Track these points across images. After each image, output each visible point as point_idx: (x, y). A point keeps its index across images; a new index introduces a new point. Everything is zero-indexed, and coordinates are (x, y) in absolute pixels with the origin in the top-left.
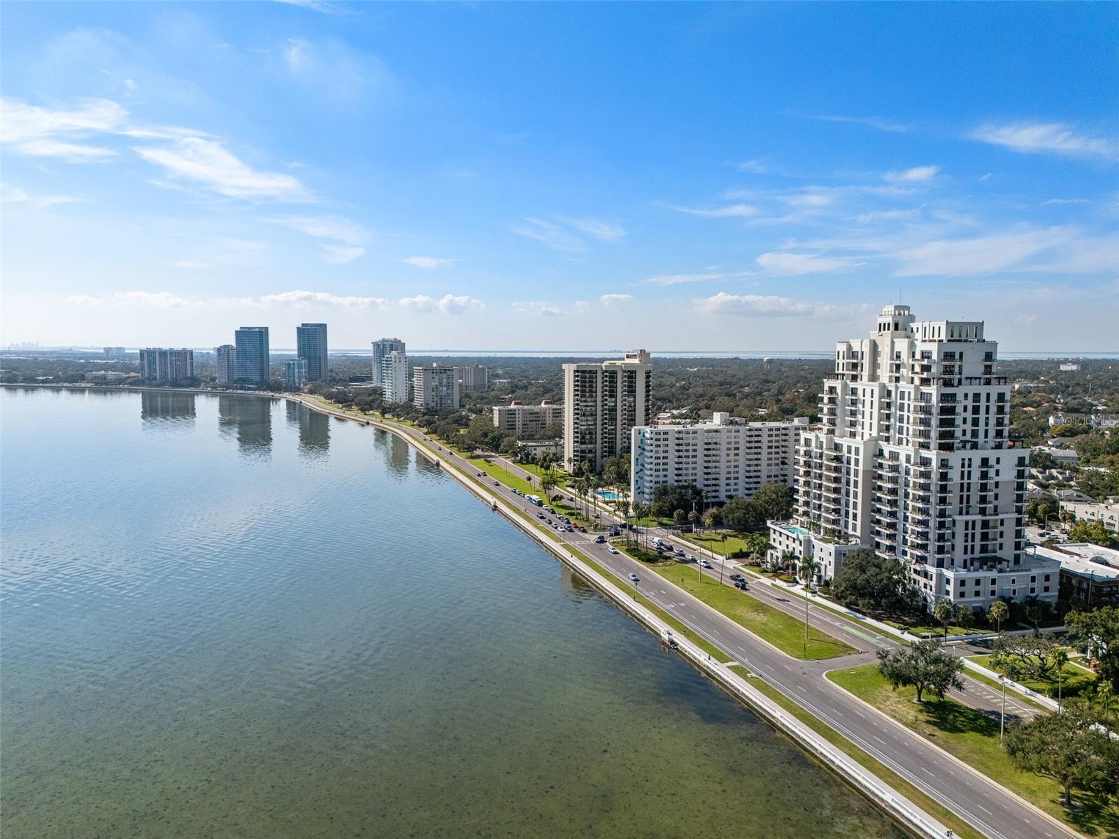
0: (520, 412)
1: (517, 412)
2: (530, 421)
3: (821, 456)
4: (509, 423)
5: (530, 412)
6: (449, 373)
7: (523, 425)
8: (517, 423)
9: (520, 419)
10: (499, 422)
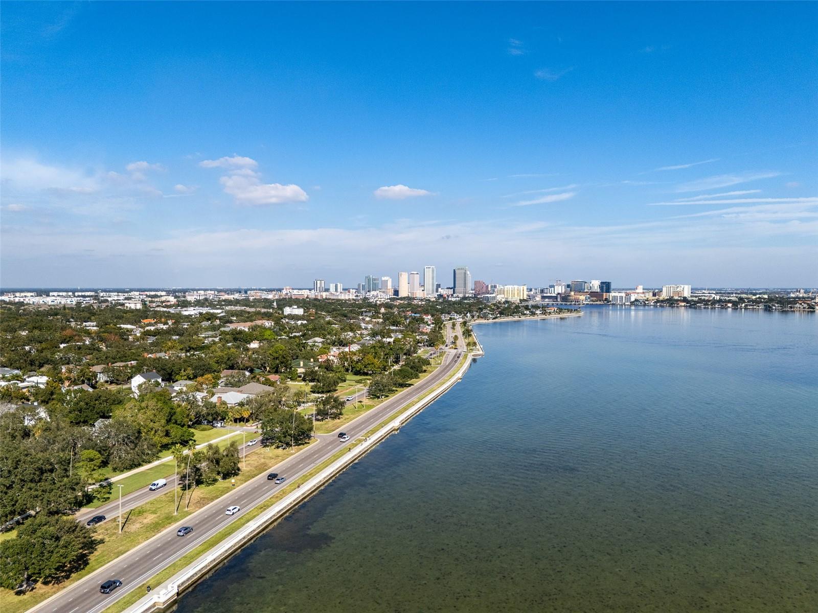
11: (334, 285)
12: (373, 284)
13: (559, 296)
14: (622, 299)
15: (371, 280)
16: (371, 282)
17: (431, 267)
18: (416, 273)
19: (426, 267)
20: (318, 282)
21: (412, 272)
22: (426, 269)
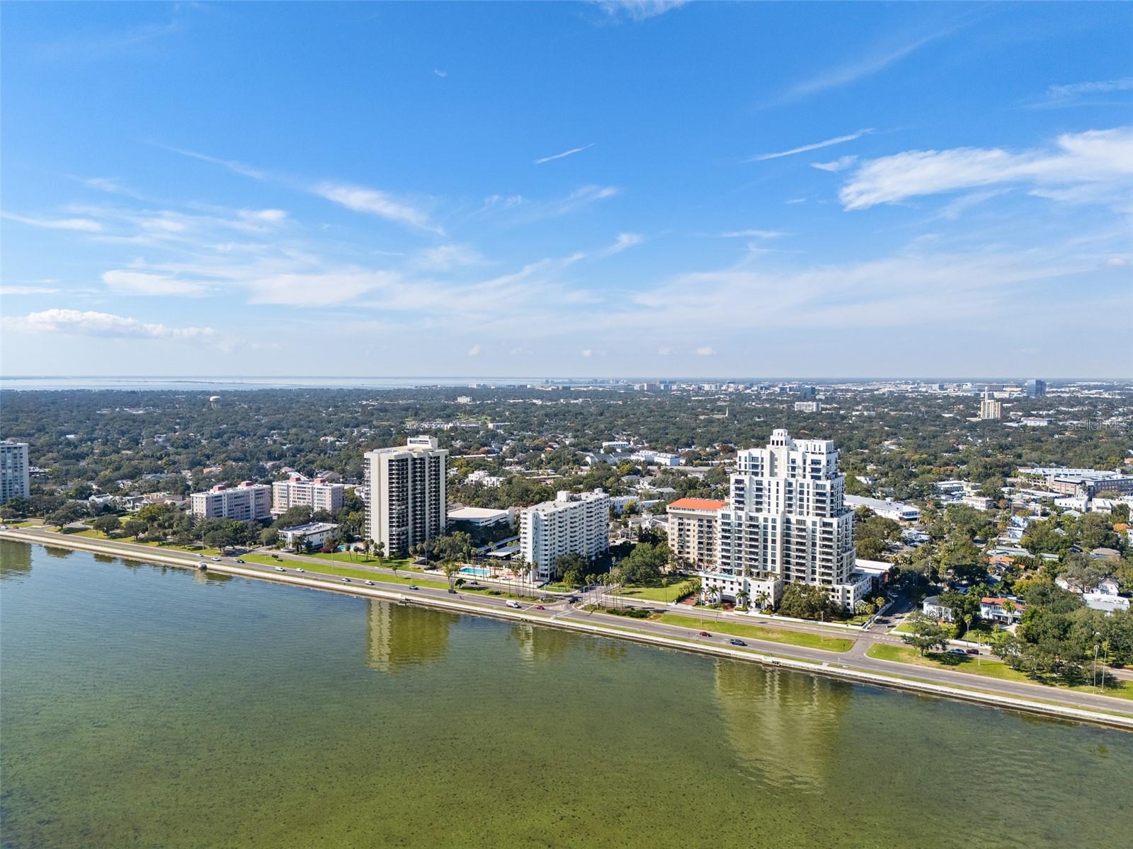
0: (226, 497)
1: (223, 498)
2: (235, 505)
3: (740, 525)
4: (216, 511)
5: (236, 496)
6: (15, 451)
7: (229, 510)
8: (223, 509)
9: (226, 505)
10: (207, 510)
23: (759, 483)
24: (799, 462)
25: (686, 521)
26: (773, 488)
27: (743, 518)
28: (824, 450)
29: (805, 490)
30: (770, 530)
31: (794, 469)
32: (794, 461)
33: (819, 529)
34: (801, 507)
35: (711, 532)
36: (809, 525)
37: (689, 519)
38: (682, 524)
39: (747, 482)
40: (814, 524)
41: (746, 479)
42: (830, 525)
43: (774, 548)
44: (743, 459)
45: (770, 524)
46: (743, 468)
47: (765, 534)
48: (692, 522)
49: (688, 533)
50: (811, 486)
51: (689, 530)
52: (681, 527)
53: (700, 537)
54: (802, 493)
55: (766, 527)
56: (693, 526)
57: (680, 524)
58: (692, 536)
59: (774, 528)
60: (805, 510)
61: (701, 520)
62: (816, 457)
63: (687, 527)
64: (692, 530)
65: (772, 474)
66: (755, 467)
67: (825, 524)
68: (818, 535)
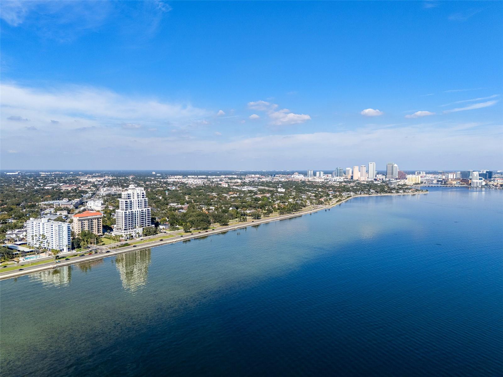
11: (319, 172)
12: (340, 172)
13: (443, 181)
14: (477, 184)
15: (339, 170)
16: (339, 171)
17: (373, 163)
18: (364, 166)
19: (369, 163)
20: (310, 171)
21: (362, 166)
22: (369, 164)
23: (131, 201)
24: (139, 194)
25: (84, 222)
26: (135, 202)
27: (130, 212)
28: (143, 190)
29: (142, 201)
30: (137, 214)
31: (138, 196)
32: (138, 194)
33: (147, 211)
34: (141, 206)
35: (92, 224)
36: (144, 211)
37: (84, 221)
38: (82, 223)
39: (128, 201)
40: (146, 210)
41: (128, 200)
42: (149, 210)
43: (138, 219)
44: (126, 195)
45: (137, 213)
46: (126, 197)
47: (135, 216)
48: (86, 221)
49: (84, 226)
50: (143, 200)
51: (85, 225)
52: (82, 224)
53: (89, 226)
54: (141, 202)
55: (135, 214)
56: (86, 223)
57: (81, 223)
58: (86, 227)
59: (138, 213)
60: (142, 207)
61: (88, 220)
62: (143, 192)
63: (84, 224)
64: (86, 225)
65: (133, 198)
66: (129, 196)
67: (148, 210)
68: (147, 213)
